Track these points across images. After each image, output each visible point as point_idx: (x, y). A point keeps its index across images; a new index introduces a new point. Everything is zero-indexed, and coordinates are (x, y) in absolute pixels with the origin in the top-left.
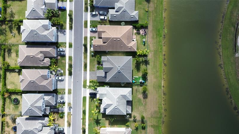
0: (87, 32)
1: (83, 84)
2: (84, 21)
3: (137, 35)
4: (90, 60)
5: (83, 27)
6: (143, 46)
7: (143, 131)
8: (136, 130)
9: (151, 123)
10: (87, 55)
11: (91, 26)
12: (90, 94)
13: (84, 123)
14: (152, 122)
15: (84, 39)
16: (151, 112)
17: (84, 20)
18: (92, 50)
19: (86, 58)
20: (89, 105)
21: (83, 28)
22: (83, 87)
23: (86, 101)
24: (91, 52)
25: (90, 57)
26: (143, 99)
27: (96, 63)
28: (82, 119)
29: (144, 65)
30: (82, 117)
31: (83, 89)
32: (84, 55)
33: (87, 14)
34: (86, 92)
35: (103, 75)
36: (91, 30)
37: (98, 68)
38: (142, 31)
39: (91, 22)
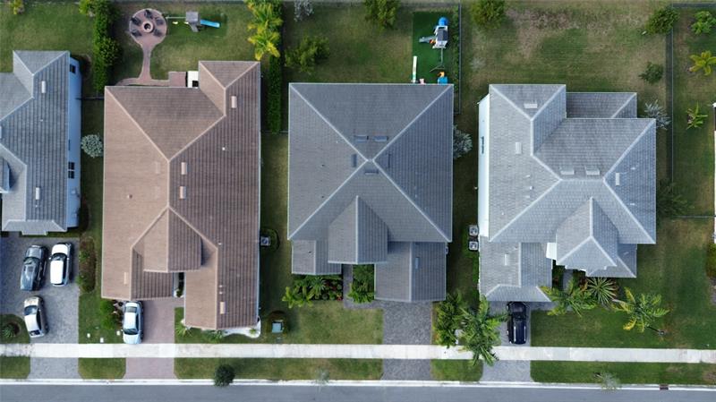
0: (152, 360)
1: (457, 384)
2: (83, 378)
4: (314, 339)
5: (117, 382)
6: (230, 27)
11: (114, 339)
13: (691, 375)
15: (191, 375)
17: (79, 382)
18: (254, 331)
19: (300, 367)
20: (578, 344)
21: (126, 382)
22: (477, 380)
23: (559, 362)
24: (268, 337)
25: (300, 342)
27: (332, 307)
28: (664, 388)
30: (655, 387)
31: (487, 383)
32: (287, 379)
33: (39, 360)
34: (506, 362)
36: (136, 337)
37: (364, 293)
39: (89, 335)
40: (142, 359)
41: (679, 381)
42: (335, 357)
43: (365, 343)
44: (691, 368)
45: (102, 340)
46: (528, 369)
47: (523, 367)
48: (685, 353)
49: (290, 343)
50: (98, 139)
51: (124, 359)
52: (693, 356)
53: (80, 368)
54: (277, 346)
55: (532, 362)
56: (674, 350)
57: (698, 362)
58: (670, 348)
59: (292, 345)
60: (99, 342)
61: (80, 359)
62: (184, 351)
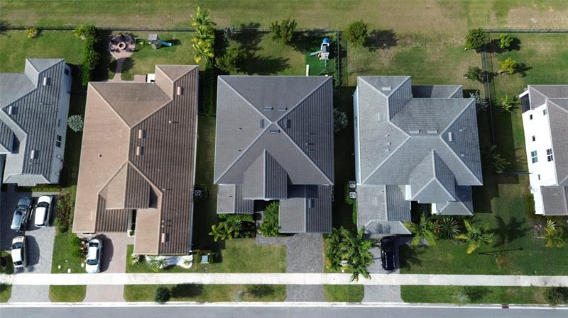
0: (106, 287)
1: (344, 305)
2: (52, 301)
3: (131, 71)
4: (233, 270)
5: (78, 305)
6: (178, 47)
7: (527, 45)
8: (527, 72)
9: (488, 16)
10: (209, 286)
11: (79, 270)
12: (389, 266)
13: (525, 296)
14: (485, 12)
15: (136, 298)
16: (445, 16)
17: (49, 304)
18: (187, 262)
19: (223, 292)
20: (436, 272)
21: (84, 304)
22: (359, 301)
23: (423, 286)
24: (198, 268)
25: (222, 271)
26: (395, 45)
27: (246, 244)
28: (505, 307)
29: (259, 45)
30: (498, 306)
31: (367, 304)
32: (211, 301)
33: (19, 287)
34: (382, 286)
35: (301, 203)
36: (96, 267)
37: (271, 230)
38: (118, 51)
39: (59, 267)
40: (100, 286)
41: (517, 301)
42: (249, 283)
43: (272, 272)
44: (524, 291)
45: (69, 271)
46: (399, 292)
47: (395, 290)
48: (519, 278)
49: (214, 272)
50: (80, 118)
51: (85, 286)
52: (525, 281)
53: (50, 293)
54: (205, 274)
55: (402, 286)
56: (510, 276)
57: (529, 285)
58: (507, 274)
59: (216, 274)
60: (67, 272)
61: (51, 286)
62: (133, 279)
